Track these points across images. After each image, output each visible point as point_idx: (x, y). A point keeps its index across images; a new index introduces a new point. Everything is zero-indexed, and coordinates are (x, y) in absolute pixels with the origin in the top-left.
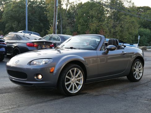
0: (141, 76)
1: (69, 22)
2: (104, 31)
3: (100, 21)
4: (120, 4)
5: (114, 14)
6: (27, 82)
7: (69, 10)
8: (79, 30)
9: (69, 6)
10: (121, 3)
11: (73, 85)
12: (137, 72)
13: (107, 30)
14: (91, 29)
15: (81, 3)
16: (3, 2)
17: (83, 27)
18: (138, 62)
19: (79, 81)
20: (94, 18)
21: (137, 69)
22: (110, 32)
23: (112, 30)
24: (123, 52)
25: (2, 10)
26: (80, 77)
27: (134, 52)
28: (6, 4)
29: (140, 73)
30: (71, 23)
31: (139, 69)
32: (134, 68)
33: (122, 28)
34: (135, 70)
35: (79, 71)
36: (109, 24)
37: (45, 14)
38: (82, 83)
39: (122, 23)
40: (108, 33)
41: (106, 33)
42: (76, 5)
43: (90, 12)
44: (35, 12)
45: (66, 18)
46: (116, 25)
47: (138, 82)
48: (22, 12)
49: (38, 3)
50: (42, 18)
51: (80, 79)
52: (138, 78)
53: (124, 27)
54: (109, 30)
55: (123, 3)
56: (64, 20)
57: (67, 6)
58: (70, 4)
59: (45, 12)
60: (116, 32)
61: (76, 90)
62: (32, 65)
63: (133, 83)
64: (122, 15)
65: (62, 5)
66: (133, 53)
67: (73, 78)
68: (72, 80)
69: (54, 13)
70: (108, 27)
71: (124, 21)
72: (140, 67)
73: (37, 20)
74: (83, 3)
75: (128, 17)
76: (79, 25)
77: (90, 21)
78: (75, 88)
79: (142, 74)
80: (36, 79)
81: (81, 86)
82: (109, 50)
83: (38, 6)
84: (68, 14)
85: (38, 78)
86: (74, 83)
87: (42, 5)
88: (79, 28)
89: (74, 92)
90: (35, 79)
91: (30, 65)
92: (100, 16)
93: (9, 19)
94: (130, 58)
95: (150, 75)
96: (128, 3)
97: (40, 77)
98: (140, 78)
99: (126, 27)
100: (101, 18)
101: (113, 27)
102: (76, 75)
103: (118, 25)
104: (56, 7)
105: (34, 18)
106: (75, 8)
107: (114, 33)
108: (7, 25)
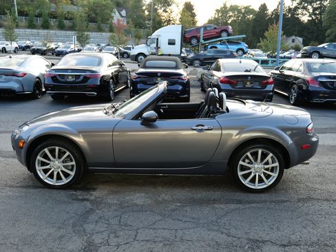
12: (256, 172)
32: (242, 163)
38: (74, 173)
68: (53, 164)
79: (275, 178)
81: (72, 177)
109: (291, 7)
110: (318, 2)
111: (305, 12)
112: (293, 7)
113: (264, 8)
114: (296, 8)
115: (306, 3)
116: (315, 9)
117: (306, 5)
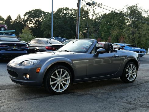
0: (135, 78)
1: (95, 30)
2: (124, 38)
3: (120, 29)
4: (138, 14)
5: (133, 22)
6: (18, 80)
7: (95, 19)
8: (103, 36)
9: (94, 16)
10: (140, 13)
11: (60, 85)
12: (130, 74)
13: (127, 36)
14: (113, 35)
15: (106, 14)
16: (42, 14)
17: (106, 34)
18: (132, 65)
19: (66, 81)
20: (115, 26)
21: (130, 71)
22: (129, 38)
23: (131, 36)
24: (114, 55)
25: (42, 21)
26: (67, 77)
27: (127, 56)
28: (45, 15)
29: (133, 75)
30: (96, 31)
31: (133, 71)
32: (127, 70)
33: (140, 34)
34: (128, 72)
35: (65, 72)
36: (128, 32)
37: (75, 23)
38: (69, 83)
39: (139, 30)
40: (127, 39)
41: (126, 39)
42: (102, 15)
43: (112, 21)
44: (67, 22)
45: (92, 27)
46: (135, 32)
47: (132, 83)
48: (56, 22)
49: (70, 15)
50: (73, 26)
51: (67, 80)
52: (131, 80)
53: (141, 33)
54: (128, 36)
55: (141, 13)
56: (90, 28)
57: (93, 16)
58: (95, 14)
59: (75, 22)
60: (135, 38)
61: (63, 90)
62: (23, 65)
63: (126, 84)
64: (140, 23)
65: (89, 15)
66: (125, 56)
67: (59, 78)
68: (58, 80)
69: (77, 22)
70: (127, 33)
71: (141, 28)
72: (133, 70)
73: (69, 28)
74: (107, 14)
75: (145, 25)
76: (102, 32)
77: (112, 29)
78: (61, 88)
79: (136, 76)
80: (25, 78)
81: (68, 86)
82: (98, 53)
83: (69, 17)
84: (95, 23)
85: (26, 77)
86: (60, 82)
87: (73, 16)
88: (102, 35)
89: (59, 91)
90: (23, 78)
91: (21, 65)
92: (120, 24)
93: (47, 27)
94: (122, 61)
95: (148, 77)
96: (146, 13)
97: (28, 76)
98: (133, 79)
99: (143, 34)
100: (121, 26)
101: (131, 34)
102: (62, 76)
103: (136, 32)
104: (79, 17)
105: (66, 27)
106: (101, 18)
107: (133, 39)
108: (45, 32)
109: (24, 19)
110: (37, 18)
111: (31, 22)
112: (25, 19)
113: (9, 18)
114: (27, 20)
115: (31, 18)
116: (36, 22)
117: (31, 19)
